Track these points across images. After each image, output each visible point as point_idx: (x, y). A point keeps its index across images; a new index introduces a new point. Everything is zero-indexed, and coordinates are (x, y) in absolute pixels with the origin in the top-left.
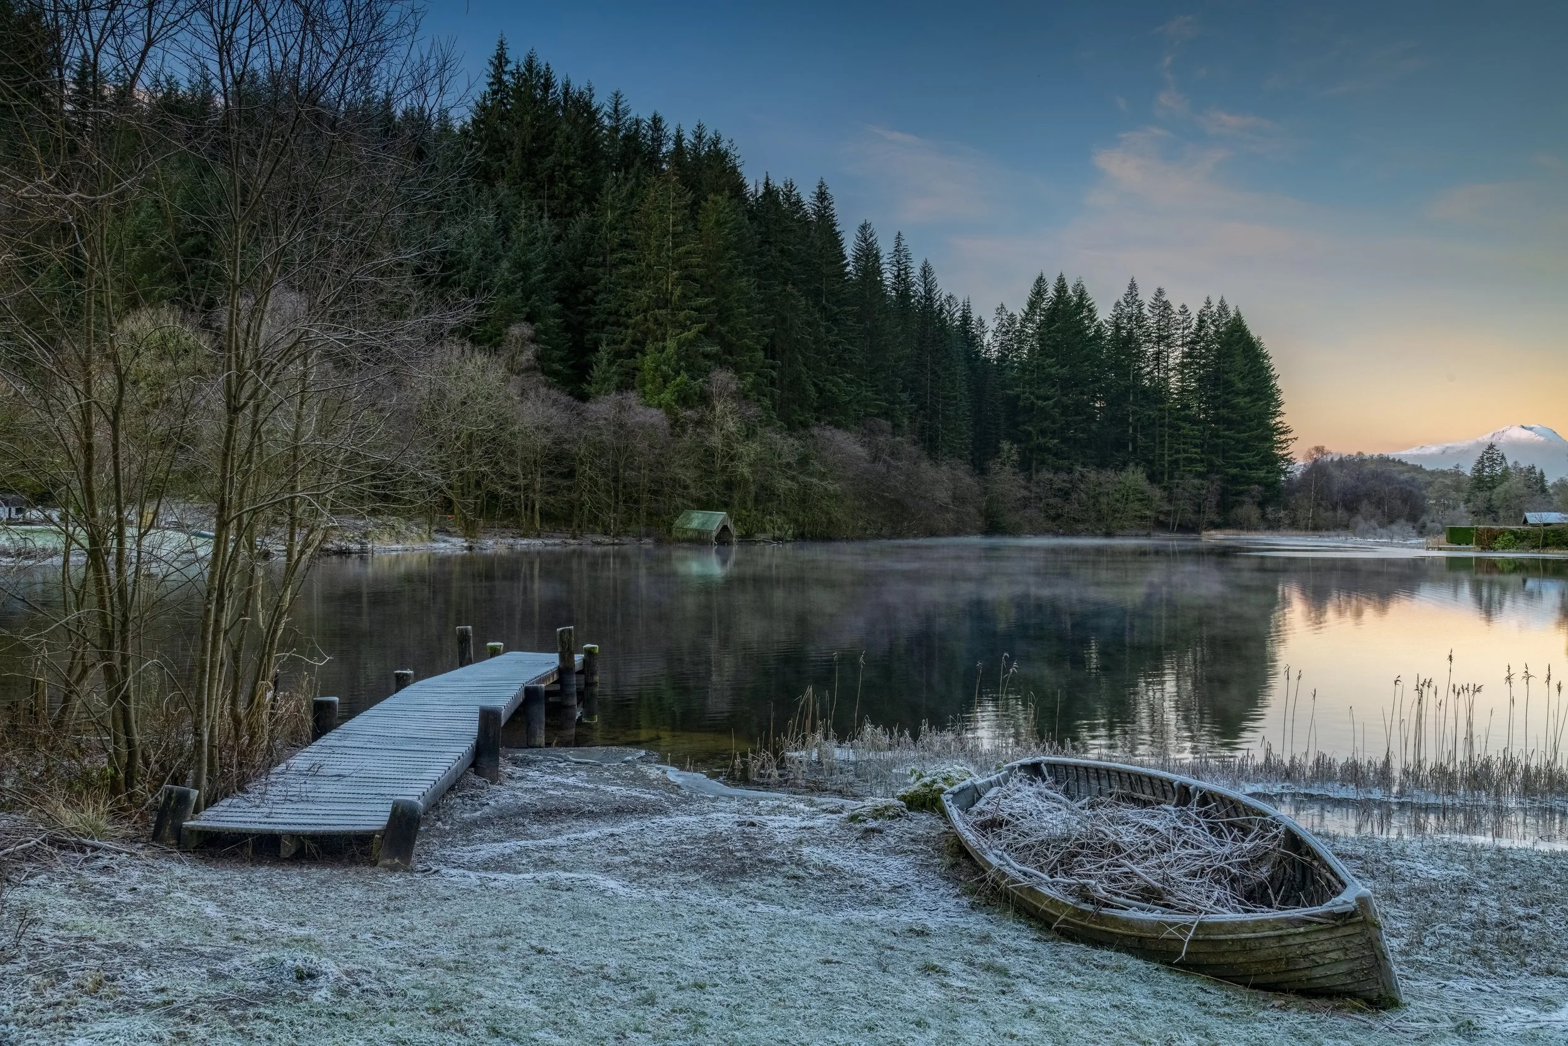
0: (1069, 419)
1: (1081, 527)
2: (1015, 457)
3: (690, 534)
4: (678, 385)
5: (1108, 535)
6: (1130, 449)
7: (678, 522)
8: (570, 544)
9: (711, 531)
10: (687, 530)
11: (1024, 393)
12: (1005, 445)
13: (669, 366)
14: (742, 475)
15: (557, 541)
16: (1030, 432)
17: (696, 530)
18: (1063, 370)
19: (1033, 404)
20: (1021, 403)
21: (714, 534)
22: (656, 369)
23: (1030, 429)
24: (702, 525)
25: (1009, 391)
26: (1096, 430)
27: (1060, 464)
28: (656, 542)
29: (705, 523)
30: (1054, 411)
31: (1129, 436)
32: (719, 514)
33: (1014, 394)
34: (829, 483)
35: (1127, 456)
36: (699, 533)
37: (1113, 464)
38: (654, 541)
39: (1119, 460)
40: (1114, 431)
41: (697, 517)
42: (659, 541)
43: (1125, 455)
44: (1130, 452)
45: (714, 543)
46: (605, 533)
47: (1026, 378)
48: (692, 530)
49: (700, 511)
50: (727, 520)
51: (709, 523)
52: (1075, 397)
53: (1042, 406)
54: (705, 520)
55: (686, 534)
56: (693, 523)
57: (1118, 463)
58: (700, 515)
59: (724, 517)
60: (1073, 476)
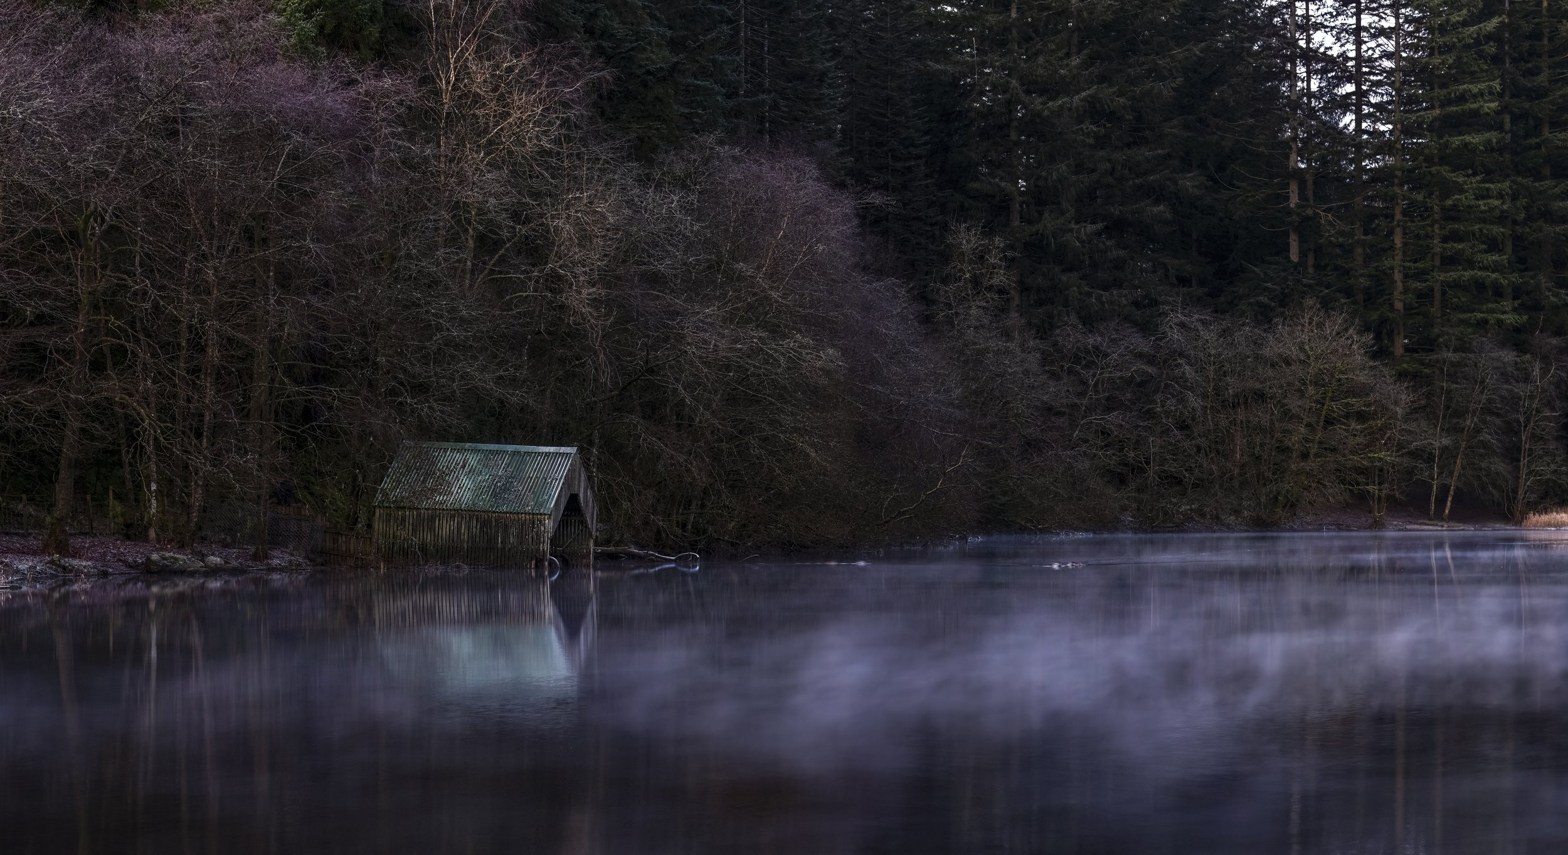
3: (446, 528)
7: (392, 488)
9: (535, 520)
10: (435, 515)
21: (550, 526)
24: (495, 495)
25: (937, 62)
26: (1197, 192)
27: (1103, 303)
28: (311, 560)
29: (506, 489)
30: (1081, 129)
31: (1289, 212)
32: (547, 454)
33: (952, 74)
34: (801, 346)
35: (1290, 277)
36: (485, 523)
37: (1251, 304)
38: (305, 558)
39: (1266, 289)
40: (1247, 197)
41: (464, 467)
42: (319, 560)
43: (1283, 274)
44: (1296, 266)
45: (550, 559)
46: (132, 531)
47: (987, 21)
48: (456, 513)
49: (468, 445)
50: (580, 476)
51: (520, 489)
52: (1132, 88)
53: (1046, 113)
54: (500, 477)
55: (432, 528)
56: (454, 490)
57: (1263, 299)
58: (473, 460)
59: (571, 465)
60: (1161, 339)
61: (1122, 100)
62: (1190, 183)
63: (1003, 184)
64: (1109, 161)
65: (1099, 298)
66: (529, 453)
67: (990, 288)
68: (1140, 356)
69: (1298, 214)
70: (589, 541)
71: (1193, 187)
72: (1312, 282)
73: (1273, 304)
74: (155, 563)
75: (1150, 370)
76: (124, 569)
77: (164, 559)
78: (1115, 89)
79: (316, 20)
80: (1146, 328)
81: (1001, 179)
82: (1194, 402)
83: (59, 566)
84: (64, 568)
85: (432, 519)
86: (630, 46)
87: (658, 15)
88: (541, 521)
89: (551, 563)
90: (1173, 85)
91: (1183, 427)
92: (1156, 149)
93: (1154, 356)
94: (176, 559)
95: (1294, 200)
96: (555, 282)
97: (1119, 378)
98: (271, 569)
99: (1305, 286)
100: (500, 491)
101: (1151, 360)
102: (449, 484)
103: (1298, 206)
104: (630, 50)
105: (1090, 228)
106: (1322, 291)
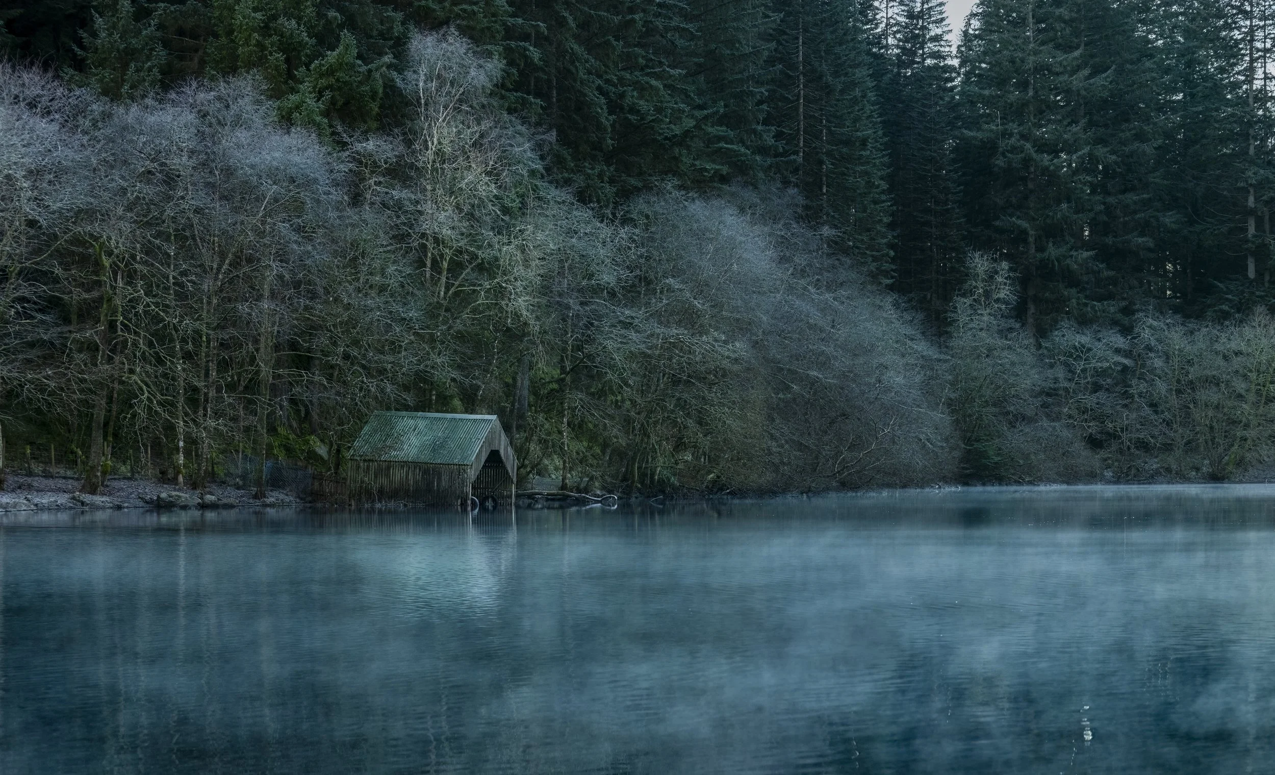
0: (1111, 200)
1: (1154, 464)
2: (1004, 293)
3: (398, 475)
4: (331, 72)
5: (1216, 478)
6: (1251, 273)
7: (361, 446)
8: (94, 507)
9: (461, 468)
10: (390, 465)
11: (1006, 134)
12: (980, 263)
13: (299, 19)
14: (517, 315)
15: (63, 499)
16: (1024, 232)
17: (415, 465)
18: (1100, 80)
19: (1027, 162)
20: (1000, 162)
21: (472, 474)
22: (266, 29)
23: (1024, 224)
24: (434, 450)
25: (970, 130)
26: (1174, 226)
27: (1096, 311)
28: (301, 499)
29: (442, 446)
30: (1080, 179)
31: (1247, 241)
32: (475, 420)
33: (981, 139)
34: (716, 340)
35: (1246, 290)
36: (426, 472)
37: (1215, 311)
38: (296, 497)
39: (1227, 299)
40: (1214, 230)
41: (414, 430)
42: (310, 499)
43: (1241, 288)
44: (1251, 282)
45: (472, 499)
46: (164, 478)
47: (1008, 99)
48: (404, 464)
49: (420, 414)
50: (500, 436)
51: (452, 446)
52: (1124, 148)
53: (1052, 168)
54: (440, 438)
55: (388, 475)
56: (405, 447)
57: (1225, 307)
58: (422, 424)
59: (491, 428)
60: (1135, 338)
61: (1114, 157)
62: (1170, 219)
63: (1019, 222)
64: (1104, 204)
65: (1093, 307)
66: (461, 420)
67: (998, 300)
68: (1118, 351)
69: (1253, 243)
70: (511, 486)
71: (1171, 222)
72: (1263, 293)
73: (1233, 311)
74: (162, 499)
75: (1126, 361)
76: (141, 504)
77: (171, 497)
78: (1109, 149)
79: (326, 99)
80: (1126, 331)
81: (1018, 217)
82: (1162, 387)
83: (79, 501)
84: (83, 503)
85: (388, 468)
86: (651, 118)
87: (692, 95)
88: (464, 470)
89: (473, 501)
90: (1155, 145)
91: (1153, 405)
92: (1143, 194)
93: (1131, 351)
94: (179, 497)
95: (1252, 230)
96: (500, 292)
97: (1101, 368)
98: (266, 505)
99: (1257, 297)
100: (436, 447)
101: (1128, 354)
102: (402, 443)
103: (1254, 236)
104: (650, 121)
105: (1086, 254)
106: (1270, 301)
